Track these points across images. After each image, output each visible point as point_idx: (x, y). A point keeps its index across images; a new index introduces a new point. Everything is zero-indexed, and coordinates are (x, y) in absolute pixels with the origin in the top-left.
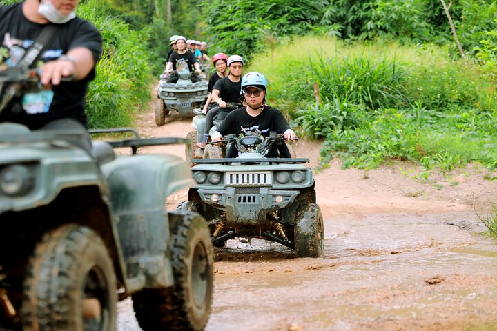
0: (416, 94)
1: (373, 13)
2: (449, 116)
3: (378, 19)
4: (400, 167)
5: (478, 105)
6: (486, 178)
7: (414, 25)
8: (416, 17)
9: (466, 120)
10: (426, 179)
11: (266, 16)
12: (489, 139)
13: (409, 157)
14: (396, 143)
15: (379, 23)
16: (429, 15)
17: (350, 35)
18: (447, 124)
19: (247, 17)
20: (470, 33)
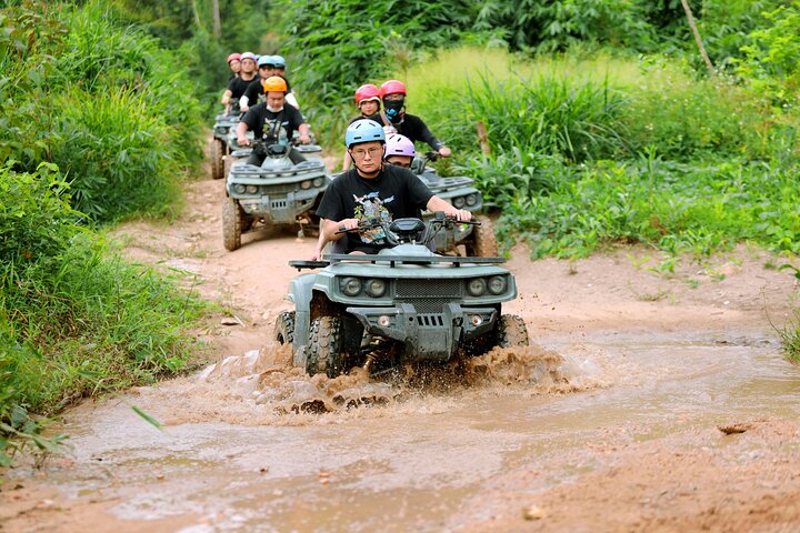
0: (643, 135)
1: (559, 10)
2: (698, 169)
3: (568, 19)
4: (627, 254)
5: (743, 150)
6: (768, 266)
7: (626, 26)
8: (627, 13)
9: (728, 175)
10: (671, 270)
11: (387, 18)
12: (769, 204)
13: (641, 237)
14: (618, 216)
15: (569, 26)
16: (648, 9)
17: (522, 46)
18: (697, 183)
19: (355, 22)
20: (715, 36)
